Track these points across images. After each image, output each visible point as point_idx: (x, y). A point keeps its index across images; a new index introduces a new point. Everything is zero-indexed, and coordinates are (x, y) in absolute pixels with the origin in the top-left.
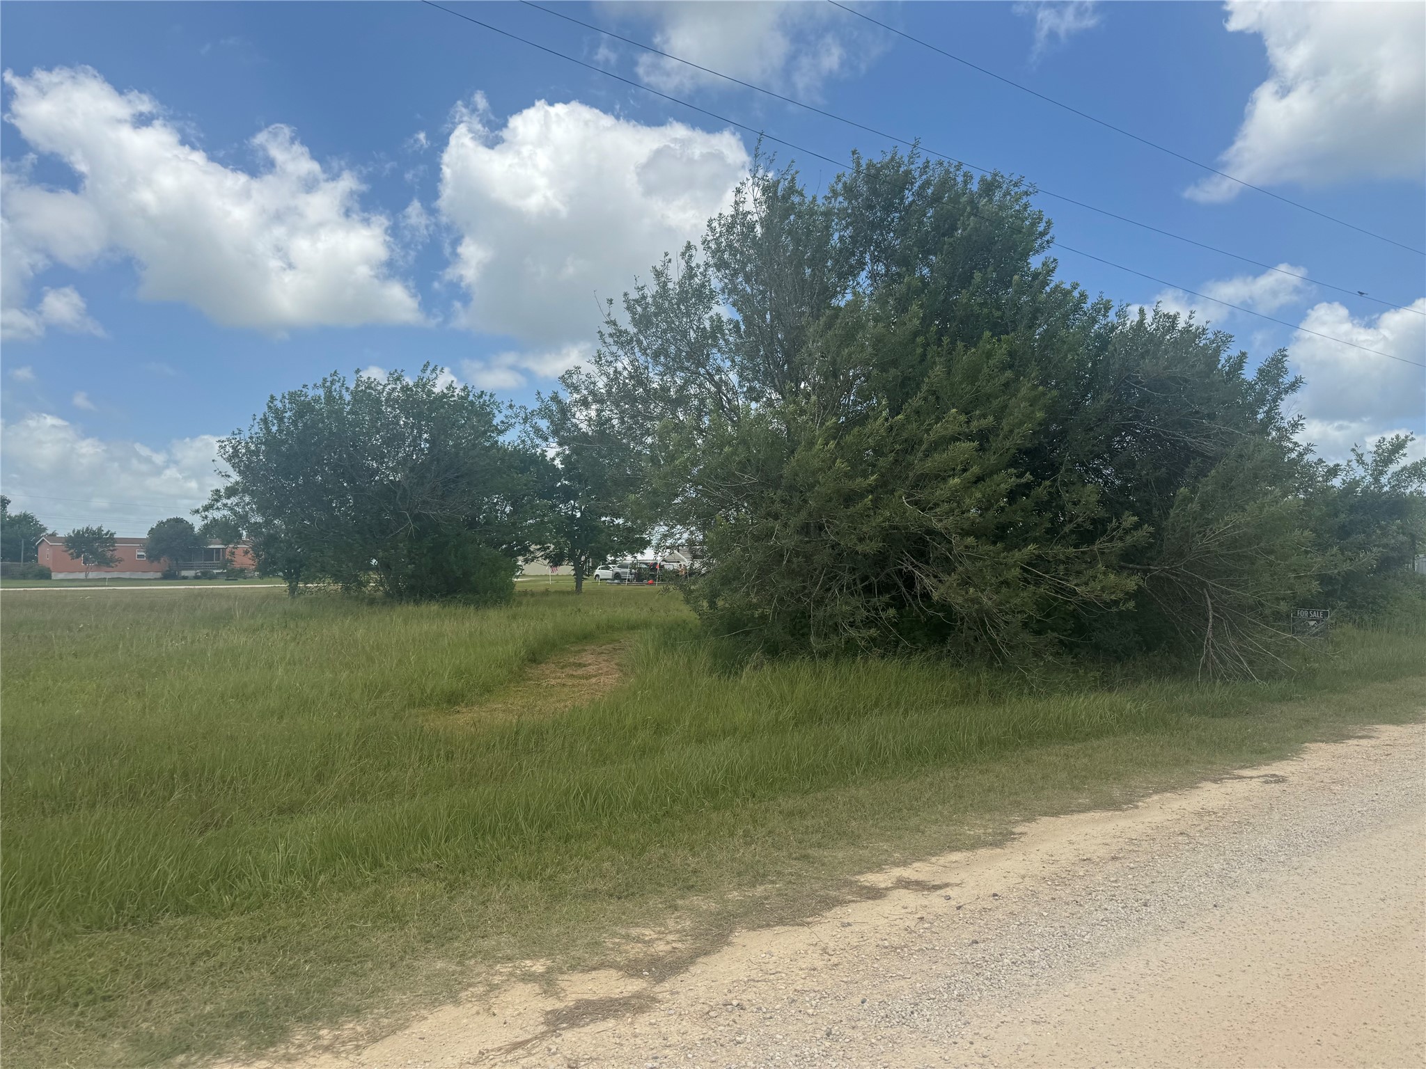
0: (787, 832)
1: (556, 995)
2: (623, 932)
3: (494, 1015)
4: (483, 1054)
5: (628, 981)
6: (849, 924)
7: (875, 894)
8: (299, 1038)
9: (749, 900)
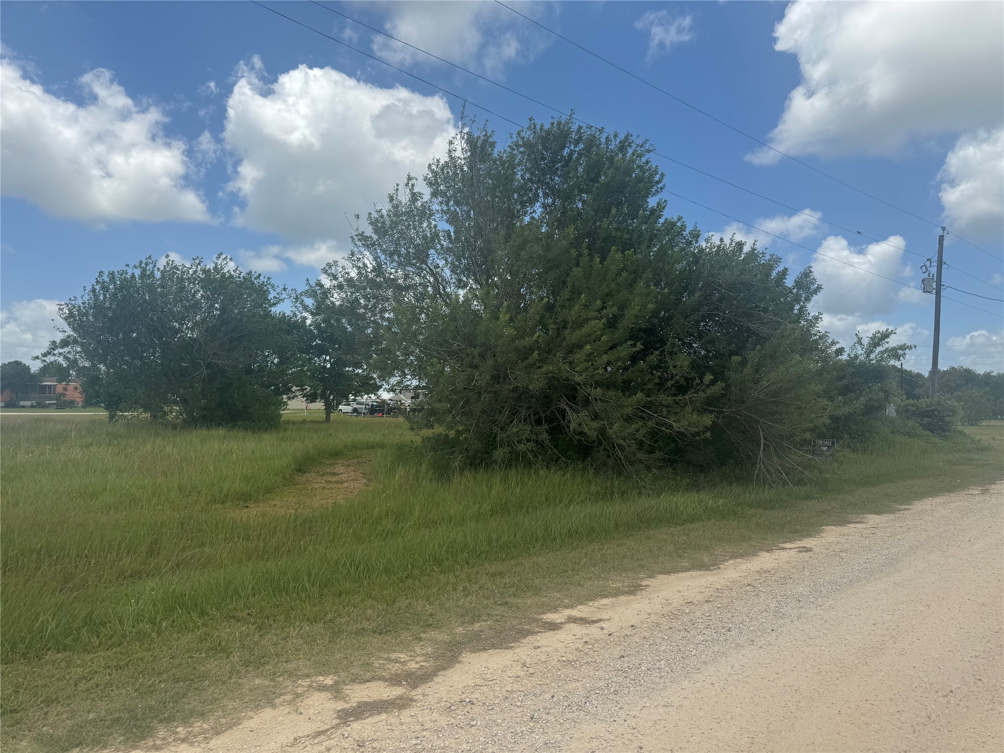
0: (492, 587)
1: (343, 699)
2: (385, 656)
3: (301, 713)
4: (297, 740)
5: (392, 688)
6: (539, 647)
7: (554, 627)
8: (162, 733)
9: (470, 633)
